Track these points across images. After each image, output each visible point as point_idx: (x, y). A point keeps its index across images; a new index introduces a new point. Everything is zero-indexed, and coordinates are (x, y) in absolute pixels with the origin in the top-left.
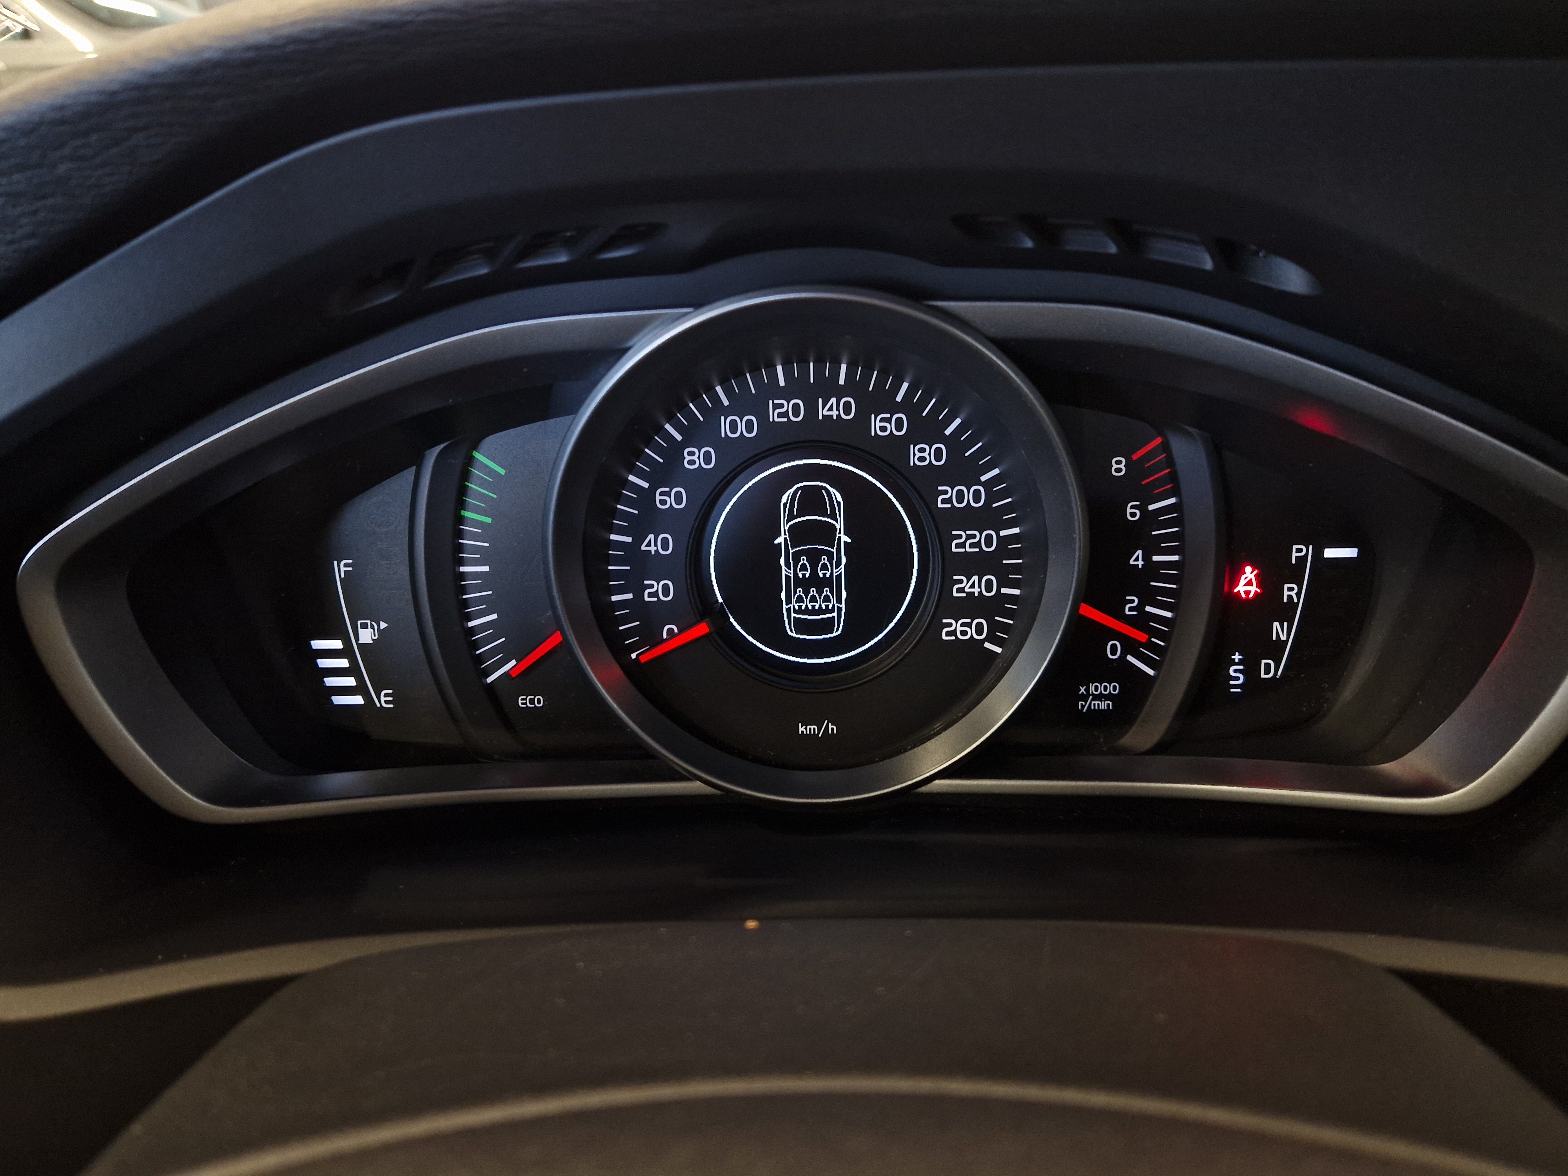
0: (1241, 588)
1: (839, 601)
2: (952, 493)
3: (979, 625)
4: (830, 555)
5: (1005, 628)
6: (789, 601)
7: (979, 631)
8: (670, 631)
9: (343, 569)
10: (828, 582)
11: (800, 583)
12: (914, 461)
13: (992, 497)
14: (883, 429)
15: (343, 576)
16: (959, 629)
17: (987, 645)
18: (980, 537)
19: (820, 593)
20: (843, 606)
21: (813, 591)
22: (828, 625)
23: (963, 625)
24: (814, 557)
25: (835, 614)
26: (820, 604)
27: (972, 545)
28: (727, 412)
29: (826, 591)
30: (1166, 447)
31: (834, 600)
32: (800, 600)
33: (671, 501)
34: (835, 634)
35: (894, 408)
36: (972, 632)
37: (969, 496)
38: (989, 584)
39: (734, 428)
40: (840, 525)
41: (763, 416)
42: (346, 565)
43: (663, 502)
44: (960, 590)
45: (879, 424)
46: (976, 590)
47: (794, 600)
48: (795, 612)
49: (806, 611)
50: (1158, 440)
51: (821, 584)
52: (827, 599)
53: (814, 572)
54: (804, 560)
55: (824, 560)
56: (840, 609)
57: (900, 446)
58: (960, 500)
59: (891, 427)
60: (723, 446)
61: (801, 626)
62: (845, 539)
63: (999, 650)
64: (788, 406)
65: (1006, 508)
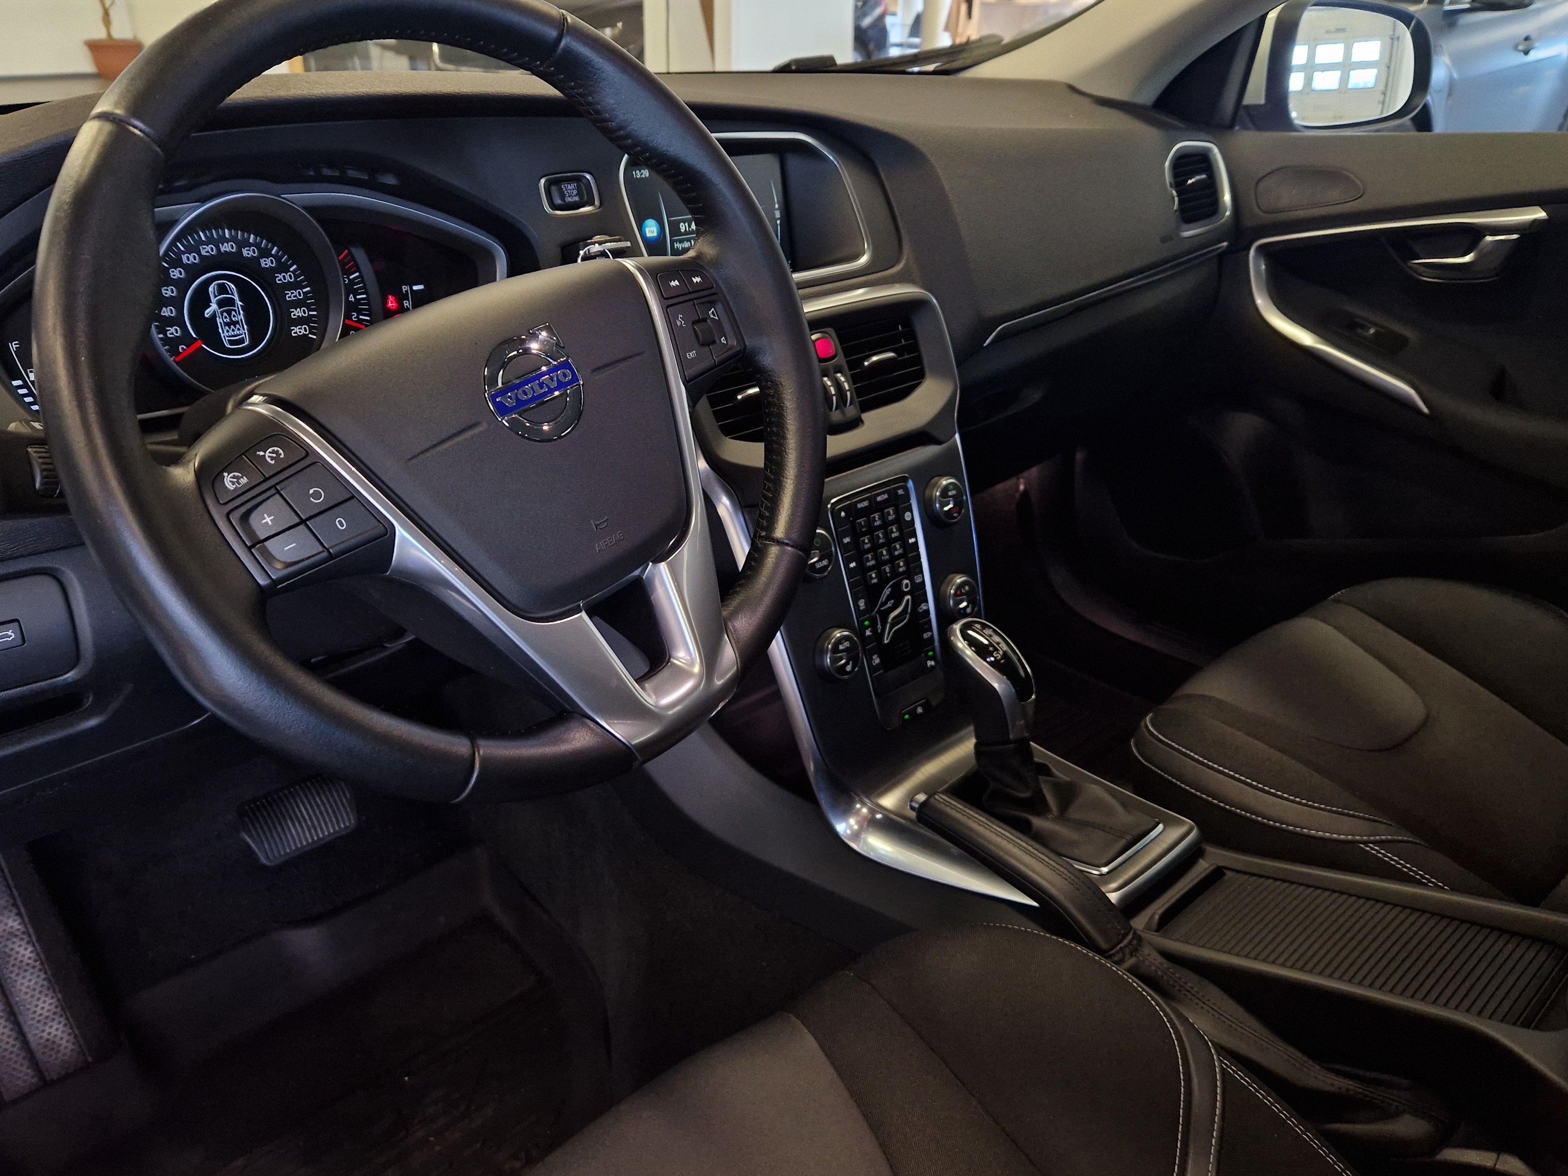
0: (390, 305)
1: (244, 330)
2: (281, 277)
3: (305, 328)
4: (235, 311)
5: (314, 328)
6: (223, 332)
7: (306, 330)
8: (182, 348)
9: (14, 346)
10: (237, 322)
11: (227, 324)
12: (263, 265)
13: (296, 277)
14: (248, 254)
15: (15, 349)
16: (298, 331)
17: (310, 336)
18: (296, 293)
19: (235, 327)
20: (246, 331)
21: (232, 327)
22: (242, 341)
23: (299, 329)
24: (229, 312)
25: (244, 335)
26: (237, 332)
27: (294, 297)
28: (184, 253)
29: (238, 326)
30: (350, 253)
31: (241, 329)
32: (228, 331)
33: (169, 293)
34: (246, 344)
35: (250, 245)
36: (303, 331)
37: (287, 277)
38: (304, 311)
39: (188, 259)
40: (236, 298)
41: (199, 254)
42: (15, 344)
43: (166, 294)
44: (294, 315)
45: (246, 252)
46: (300, 314)
47: (225, 331)
48: (227, 337)
49: (230, 337)
50: (346, 251)
51: (235, 323)
52: (239, 329)
53: (231, 319)
54: (225, 314)
55: (233, 313)
56: (245, 333)
57: (256, 260)
58: (285, 279)
59: (251, 253)
60: (185, 267)
61: (232, 342)
62: (240, 303)
63: (315, 337)
64: (208, 248)
65: (303, 281)
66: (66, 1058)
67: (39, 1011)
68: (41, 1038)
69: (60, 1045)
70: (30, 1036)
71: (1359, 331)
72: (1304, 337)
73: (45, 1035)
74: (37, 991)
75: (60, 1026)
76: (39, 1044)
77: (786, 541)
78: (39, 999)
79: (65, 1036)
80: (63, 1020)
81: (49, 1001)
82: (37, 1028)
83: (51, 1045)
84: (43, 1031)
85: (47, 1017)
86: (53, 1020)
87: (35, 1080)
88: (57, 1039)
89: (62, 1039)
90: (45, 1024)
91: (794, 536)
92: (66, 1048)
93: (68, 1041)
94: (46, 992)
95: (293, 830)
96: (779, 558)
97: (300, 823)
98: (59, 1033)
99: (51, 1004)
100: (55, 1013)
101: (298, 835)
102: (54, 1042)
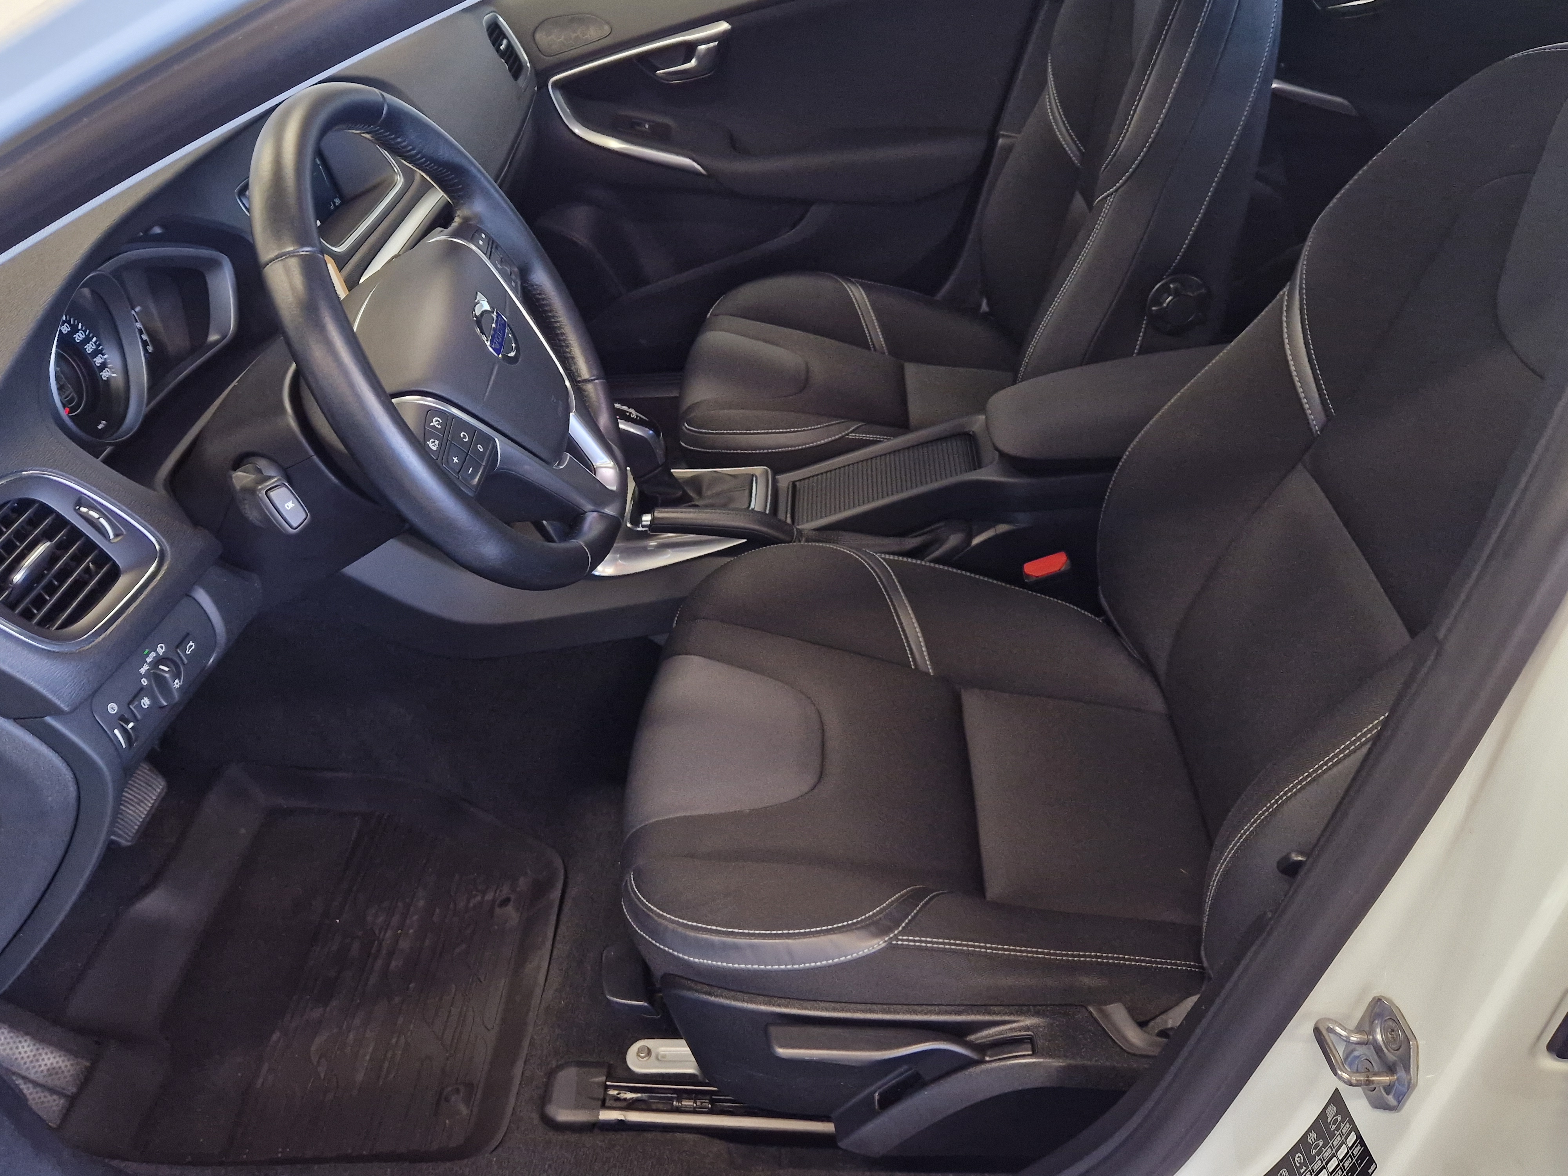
13: (85, 332)
66: (71, 1072)
67: (25, 1056)
68: (42, 1071)
69: (60, 1068)
70: (32, 1076)
71: (638, 128)
72: (613, 144)
73: (43, 1068)
74: (11, 1043)
75: (49, 1055)
76: (44, 1076)
77: (593, 378)
78: (17, 1048)
79: (58, 1059)
80: (46, 1050)
81: (26, 1045)
82: (34, 1067)
83: (53, 1071)
84: (40, 1066)
85: (34, 1056)
86: (40, 1054)
87: (62, 1101)
88: (55, 1065)
89: (57, 1062)
90: (37, 1061)
91: (595, 372)
92: (66, 1066)
93: (63, 1061)
94: (18, 1040)
95: (128, 811)
96: (596, 389)
97: (130, 804)
98: (52, 1060)
99: (29, 1046)
100: (38, 1049)
101: (134, 812)
102: (54, 1068)
